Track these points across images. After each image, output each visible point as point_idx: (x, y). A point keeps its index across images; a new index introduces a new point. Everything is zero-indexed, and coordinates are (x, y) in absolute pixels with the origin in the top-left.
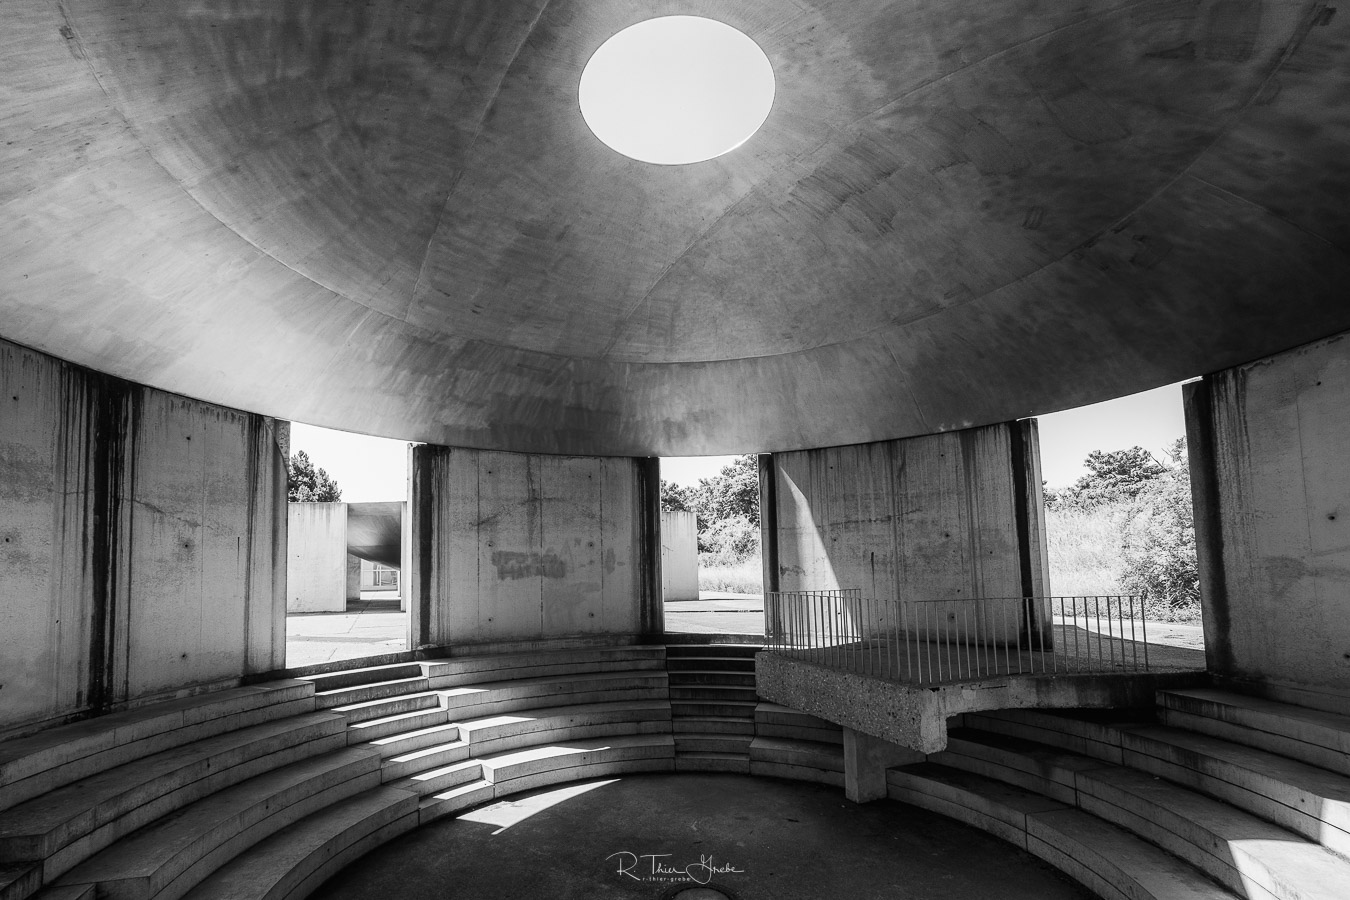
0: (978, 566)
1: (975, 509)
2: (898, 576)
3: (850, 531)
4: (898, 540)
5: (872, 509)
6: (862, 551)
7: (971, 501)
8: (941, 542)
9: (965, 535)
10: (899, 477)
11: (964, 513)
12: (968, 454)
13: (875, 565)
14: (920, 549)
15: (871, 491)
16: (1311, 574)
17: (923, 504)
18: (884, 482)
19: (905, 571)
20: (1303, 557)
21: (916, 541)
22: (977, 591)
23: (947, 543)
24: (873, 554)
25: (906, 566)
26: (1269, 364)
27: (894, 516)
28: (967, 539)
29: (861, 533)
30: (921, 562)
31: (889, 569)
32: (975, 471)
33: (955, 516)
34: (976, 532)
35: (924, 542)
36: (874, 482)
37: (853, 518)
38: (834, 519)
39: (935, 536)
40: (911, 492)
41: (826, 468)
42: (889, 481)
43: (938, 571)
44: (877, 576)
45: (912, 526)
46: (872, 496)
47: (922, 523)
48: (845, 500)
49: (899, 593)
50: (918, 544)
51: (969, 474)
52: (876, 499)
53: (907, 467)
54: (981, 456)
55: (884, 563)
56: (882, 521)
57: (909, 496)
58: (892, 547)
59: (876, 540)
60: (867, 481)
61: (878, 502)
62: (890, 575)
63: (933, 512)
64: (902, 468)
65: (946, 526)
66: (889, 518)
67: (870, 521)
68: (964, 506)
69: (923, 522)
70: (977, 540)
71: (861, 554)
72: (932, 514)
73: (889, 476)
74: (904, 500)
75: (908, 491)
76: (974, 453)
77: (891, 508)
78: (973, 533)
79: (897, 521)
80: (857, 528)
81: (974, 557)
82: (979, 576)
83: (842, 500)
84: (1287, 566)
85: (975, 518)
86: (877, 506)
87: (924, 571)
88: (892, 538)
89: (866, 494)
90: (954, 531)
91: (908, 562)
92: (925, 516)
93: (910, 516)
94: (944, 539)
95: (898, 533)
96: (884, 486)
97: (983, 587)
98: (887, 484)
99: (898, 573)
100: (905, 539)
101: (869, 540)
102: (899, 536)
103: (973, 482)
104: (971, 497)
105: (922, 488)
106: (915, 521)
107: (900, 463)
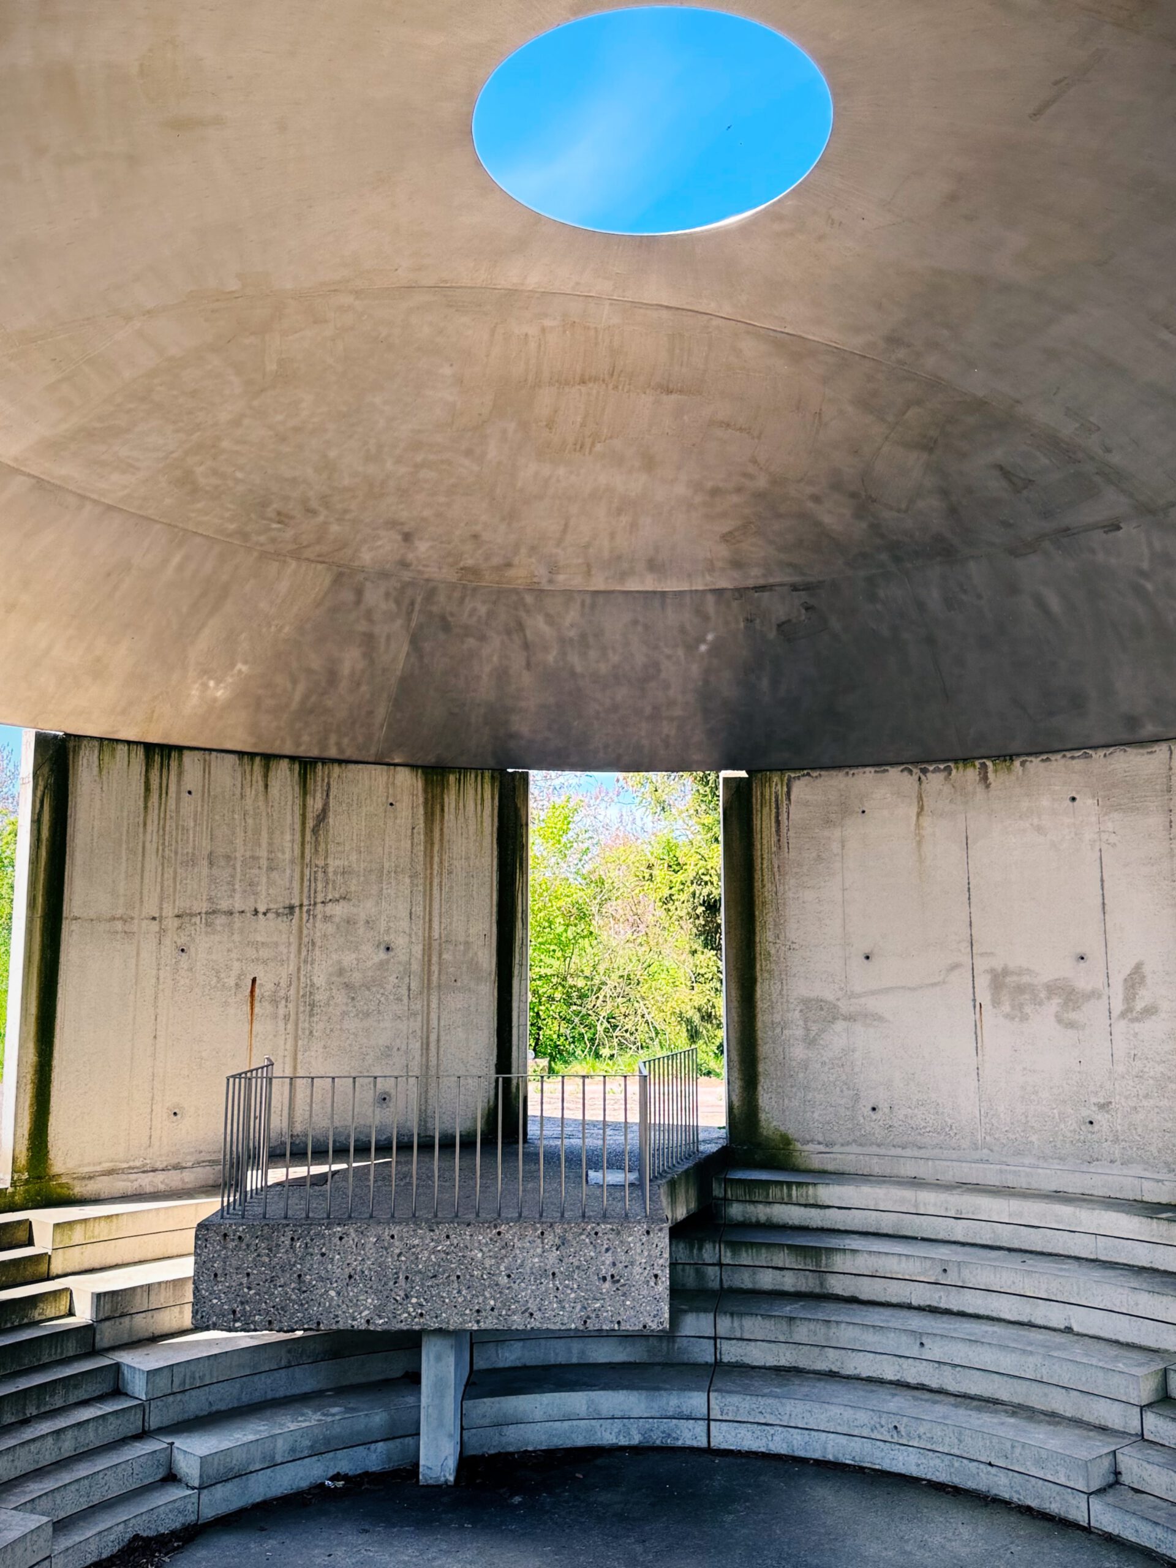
0: (434, 1005)
1: (436, 905)
2: (297, 1025)
3: (214, 932)
4: (304, 953)
5: (262, 888)
6: (234, 973)
7: (431, 890)
8: (376, 960)
9: (418, 950)
10: (315, 831)
11: (418, 910)
12: (433, 808)
13: (257, 1004)
14: (341, 972)
15: (263, 853)
16: (845, 1019)
17: (353, 889)
18: (288, 837)
19: (311, 1015)
20: (838, 999)
21: (334, 956)
22: (428, 1049)
23: (388, 961)
24: (254, 980)
25: (312, 1005)
26: (816, 777)
27: (301, 906)
28: (420, 956)
29: (236, 937)
30: (341, 997)
31: (282, 1011)
32: (441, 840)
33: (405, 914)
34: (435, 944)
35: (349, 959)
36: (271, 833)
37: (224, 905)
38: (182, 904)
39: (367, 949)
40: (334, 863)
41: (178, 792)
42: (298, 836)
43: (367, 1015)
44: (257, 1027)
45: (330, 928)
46: (264, 863)
47: (348, 922)
48: (211, 864)
49: (295, 1059)
50: (339, 962)
51: (432, 844)
52: (271, 869)
53: (331, 814)
54: (452, 817)
55: (275, 1002)
56: (278, 914)
57: (331, 870)
58: (292, 968)
59: (264, 953)
60: (257, 832)
61: (274, 875)
62: (281, 1024)
63: (369, 904)
64: (322, 817)
65: (387, 931)
66: (291, 908)
67: (256, 912)
68: (420, 899)
69: (350, 921)
70: (435, 959)
71: (231, 982)
72: (366, 909)
73: (298, 827)
74: (320, 875)
75: (330, 861)
76: (442, 810)
77: (296, 891)
78: (430, 944)
79: (305, 916)
80: (230, 925)
81: (429, 988)
82: (434, 1023)
83: (205, 863)
84: (822, 1009)
85: (436, 920)
86: (270, 883)
87: (344, 1014)
88: (294, 949)
89: (253, 857)
90: (400, 942)
91: (317, 997)
92: (355, 910)
93: (330, 909)
94: (383, 955)
95: (305, 940)
96: (288, 844)
97: (438, 1041)
98: (293, 841)
99: (297, 1020)
100: (317, 952)
101: (251, 953)
102: (306, 946)
103: (436, 859)
104: (431, 884)
105: (354, 857)
106: (337, 920)
107: (319, 805)
